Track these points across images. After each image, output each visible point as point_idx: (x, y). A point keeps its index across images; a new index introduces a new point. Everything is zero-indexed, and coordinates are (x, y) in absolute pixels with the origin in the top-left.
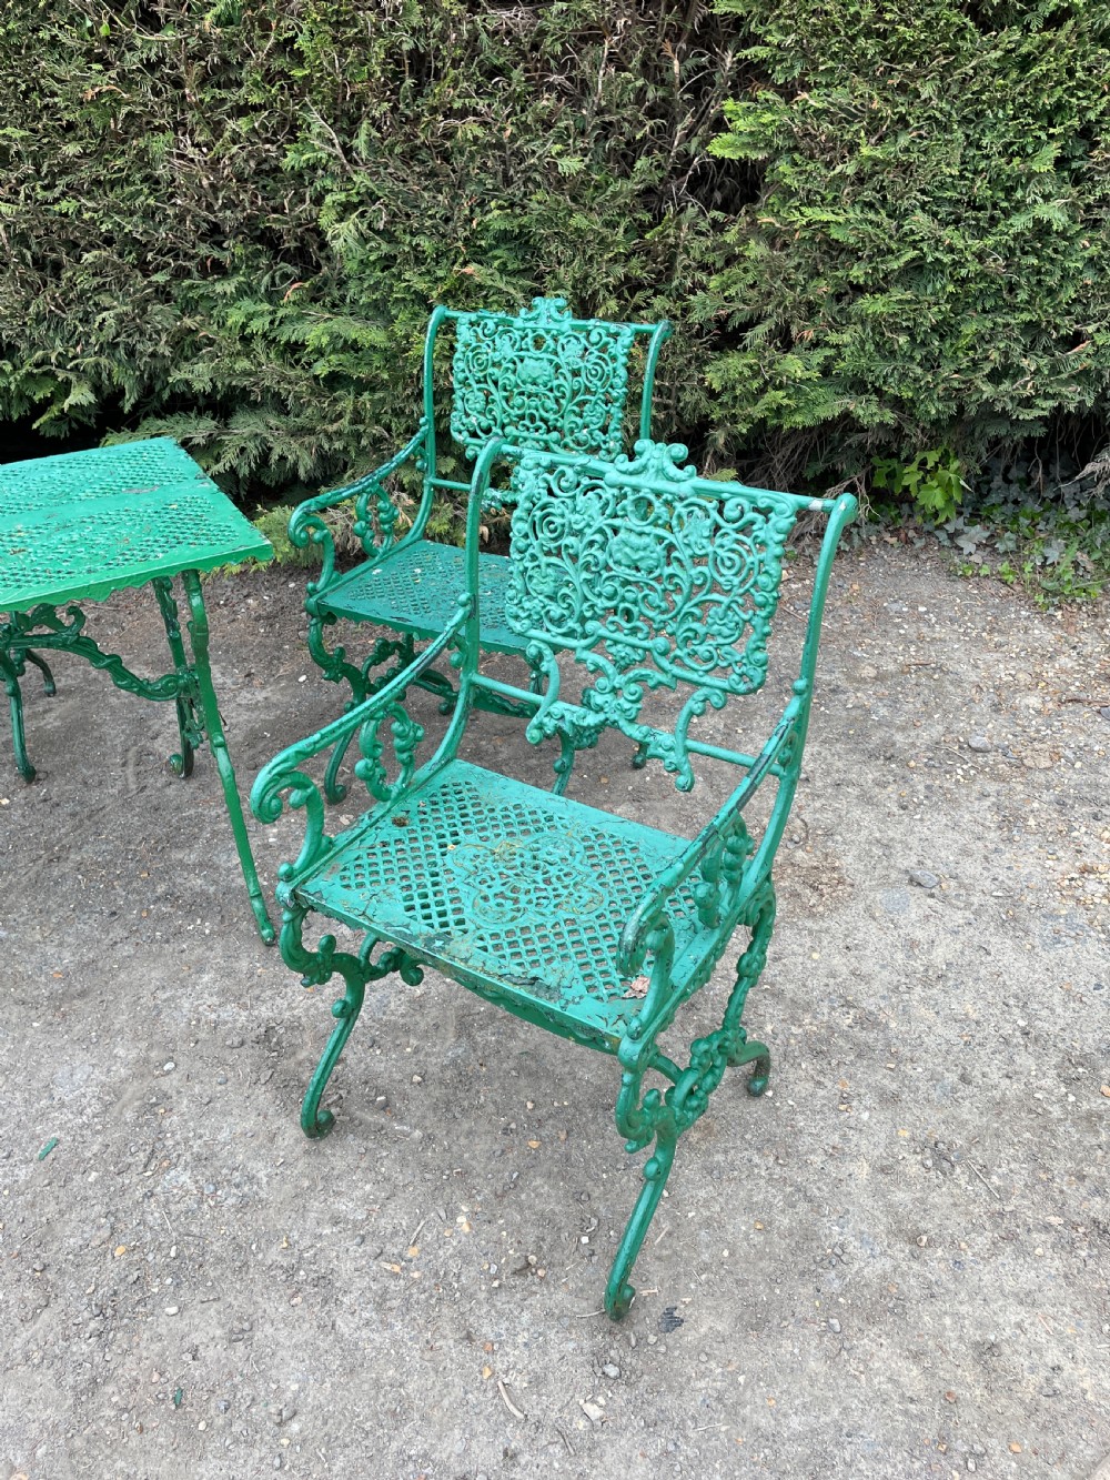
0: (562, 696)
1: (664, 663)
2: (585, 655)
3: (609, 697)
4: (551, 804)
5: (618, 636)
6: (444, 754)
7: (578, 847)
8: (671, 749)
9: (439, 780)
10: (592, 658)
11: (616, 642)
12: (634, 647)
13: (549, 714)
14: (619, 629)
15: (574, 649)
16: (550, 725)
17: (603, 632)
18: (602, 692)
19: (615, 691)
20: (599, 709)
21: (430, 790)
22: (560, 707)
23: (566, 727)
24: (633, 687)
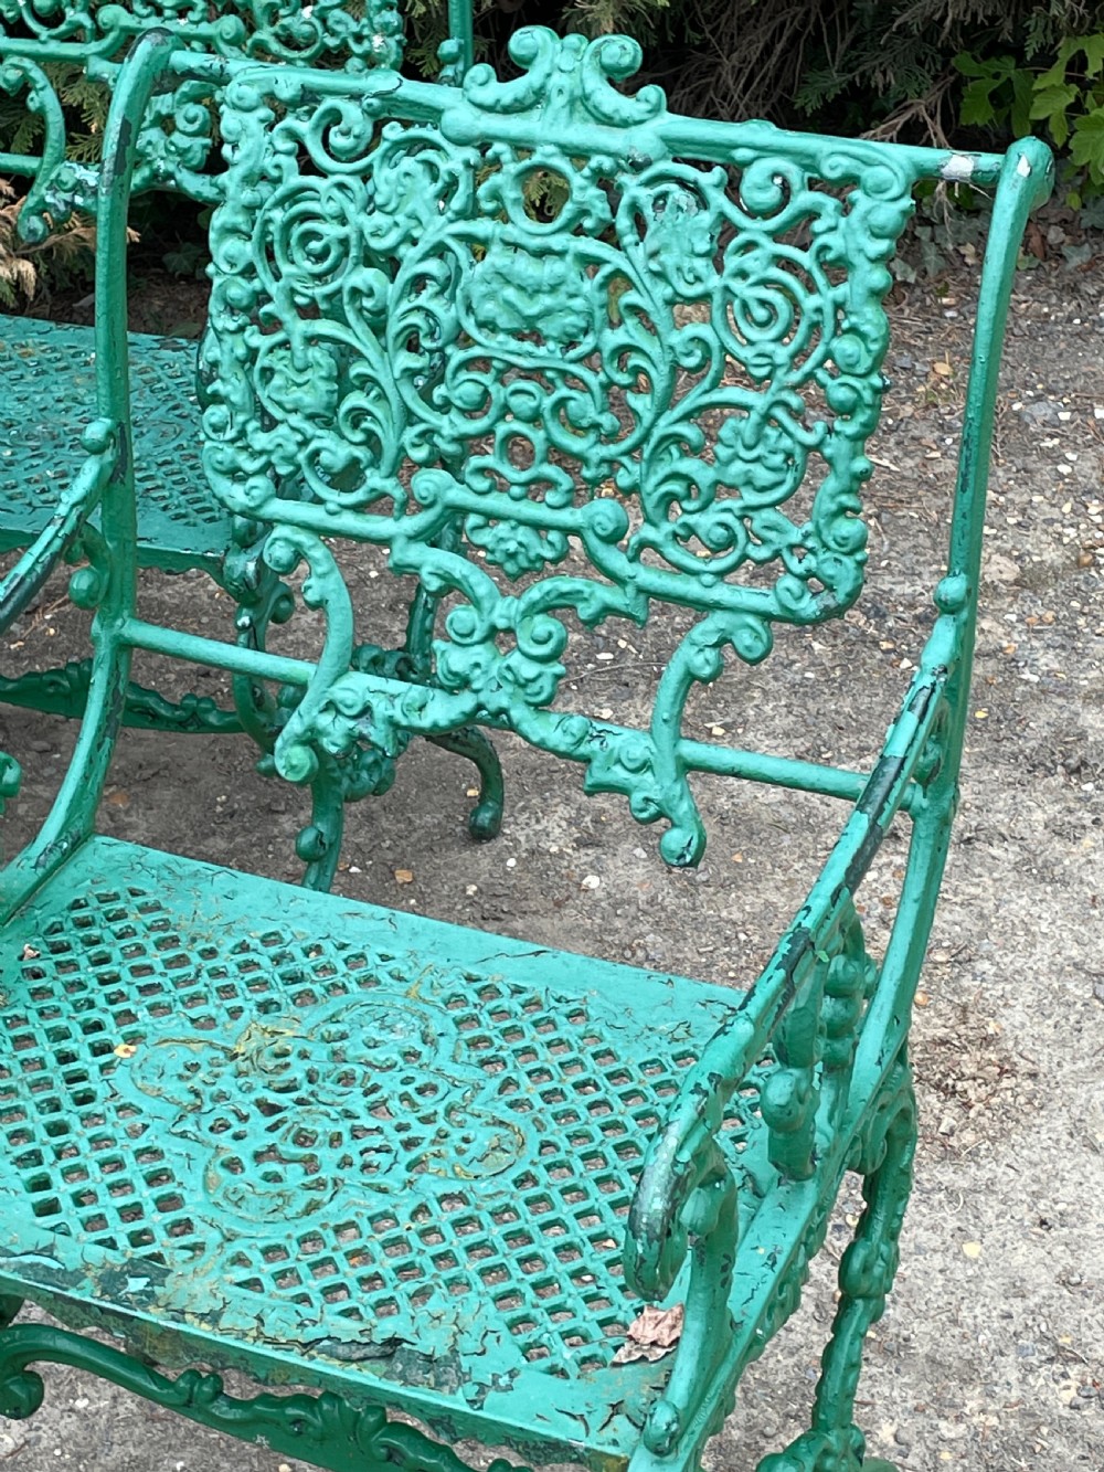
0: (360, 658)
1: (616, 560)
2: (418, 554)
3: (481, 653)
4: (355, 924)
5: (497, 502)
6: (65, 827)
7: (439, 1023)
8: (645, 766)
9: (65, 888)
10: (434, 562)
11: (492, 518)
12: (539, 527)
13: (331, 706)
14: (500, 485)
15: (386, 542)
16: (335, 733)
17: (458, 495)
18: (463, 640)
19: (497, 636)
20: (462, 683)
21: (44, 916)
22: (359, 686)
23: (377, 734)
24: (542, 624)
